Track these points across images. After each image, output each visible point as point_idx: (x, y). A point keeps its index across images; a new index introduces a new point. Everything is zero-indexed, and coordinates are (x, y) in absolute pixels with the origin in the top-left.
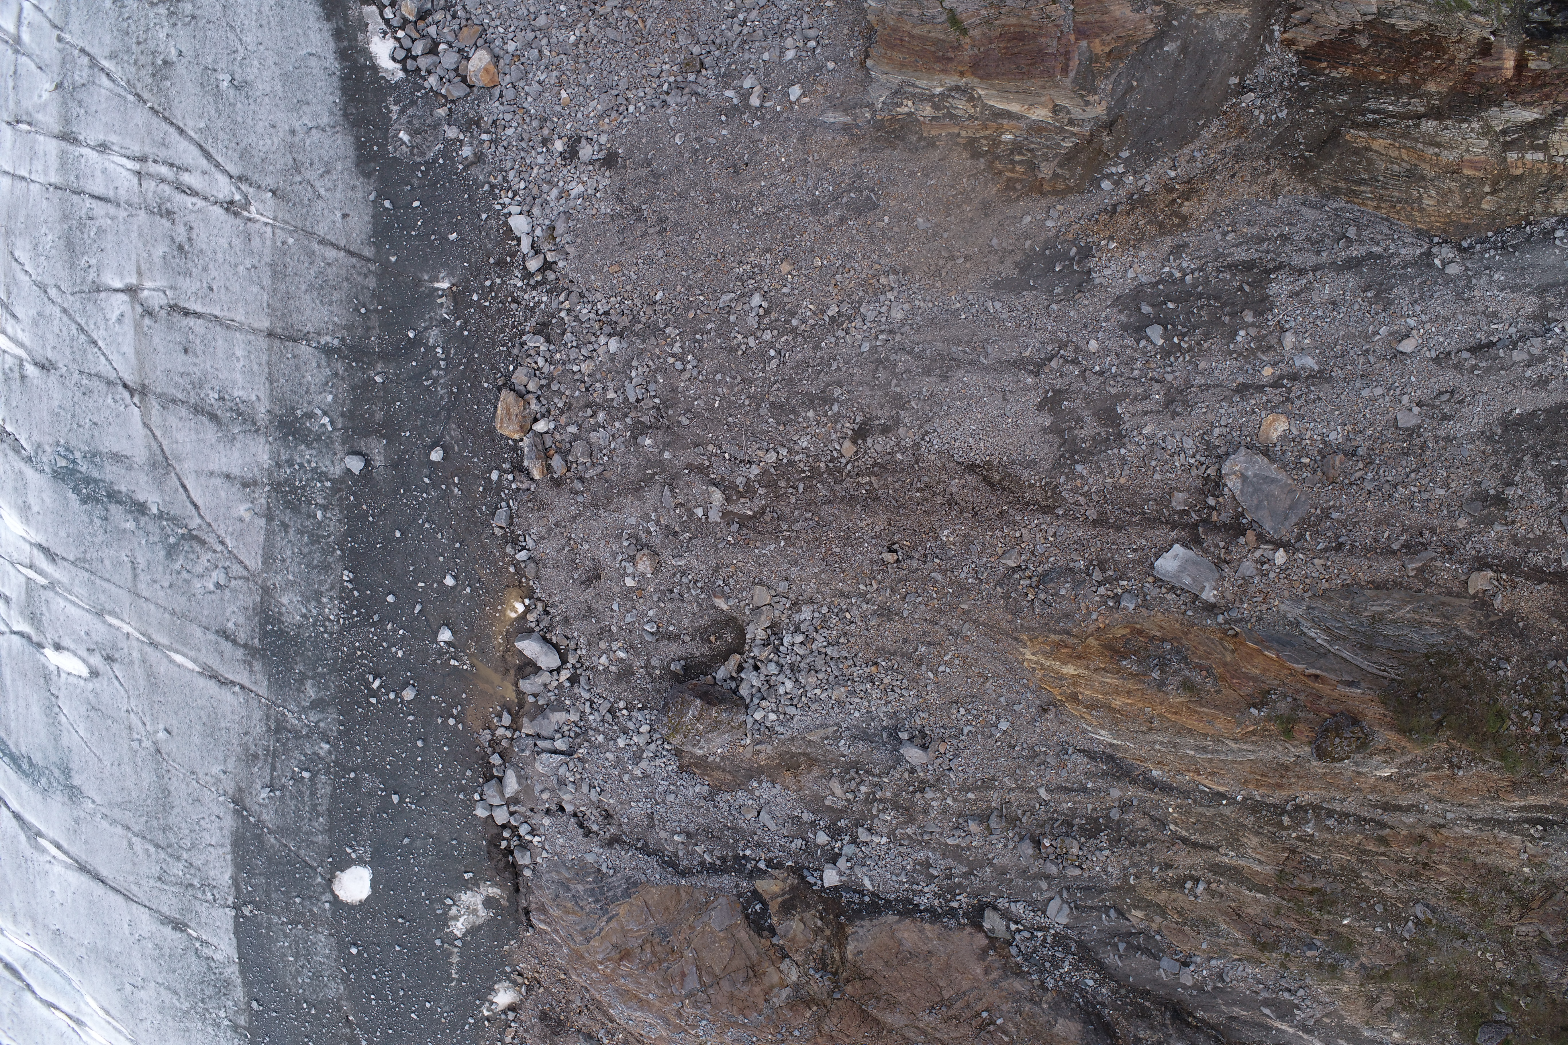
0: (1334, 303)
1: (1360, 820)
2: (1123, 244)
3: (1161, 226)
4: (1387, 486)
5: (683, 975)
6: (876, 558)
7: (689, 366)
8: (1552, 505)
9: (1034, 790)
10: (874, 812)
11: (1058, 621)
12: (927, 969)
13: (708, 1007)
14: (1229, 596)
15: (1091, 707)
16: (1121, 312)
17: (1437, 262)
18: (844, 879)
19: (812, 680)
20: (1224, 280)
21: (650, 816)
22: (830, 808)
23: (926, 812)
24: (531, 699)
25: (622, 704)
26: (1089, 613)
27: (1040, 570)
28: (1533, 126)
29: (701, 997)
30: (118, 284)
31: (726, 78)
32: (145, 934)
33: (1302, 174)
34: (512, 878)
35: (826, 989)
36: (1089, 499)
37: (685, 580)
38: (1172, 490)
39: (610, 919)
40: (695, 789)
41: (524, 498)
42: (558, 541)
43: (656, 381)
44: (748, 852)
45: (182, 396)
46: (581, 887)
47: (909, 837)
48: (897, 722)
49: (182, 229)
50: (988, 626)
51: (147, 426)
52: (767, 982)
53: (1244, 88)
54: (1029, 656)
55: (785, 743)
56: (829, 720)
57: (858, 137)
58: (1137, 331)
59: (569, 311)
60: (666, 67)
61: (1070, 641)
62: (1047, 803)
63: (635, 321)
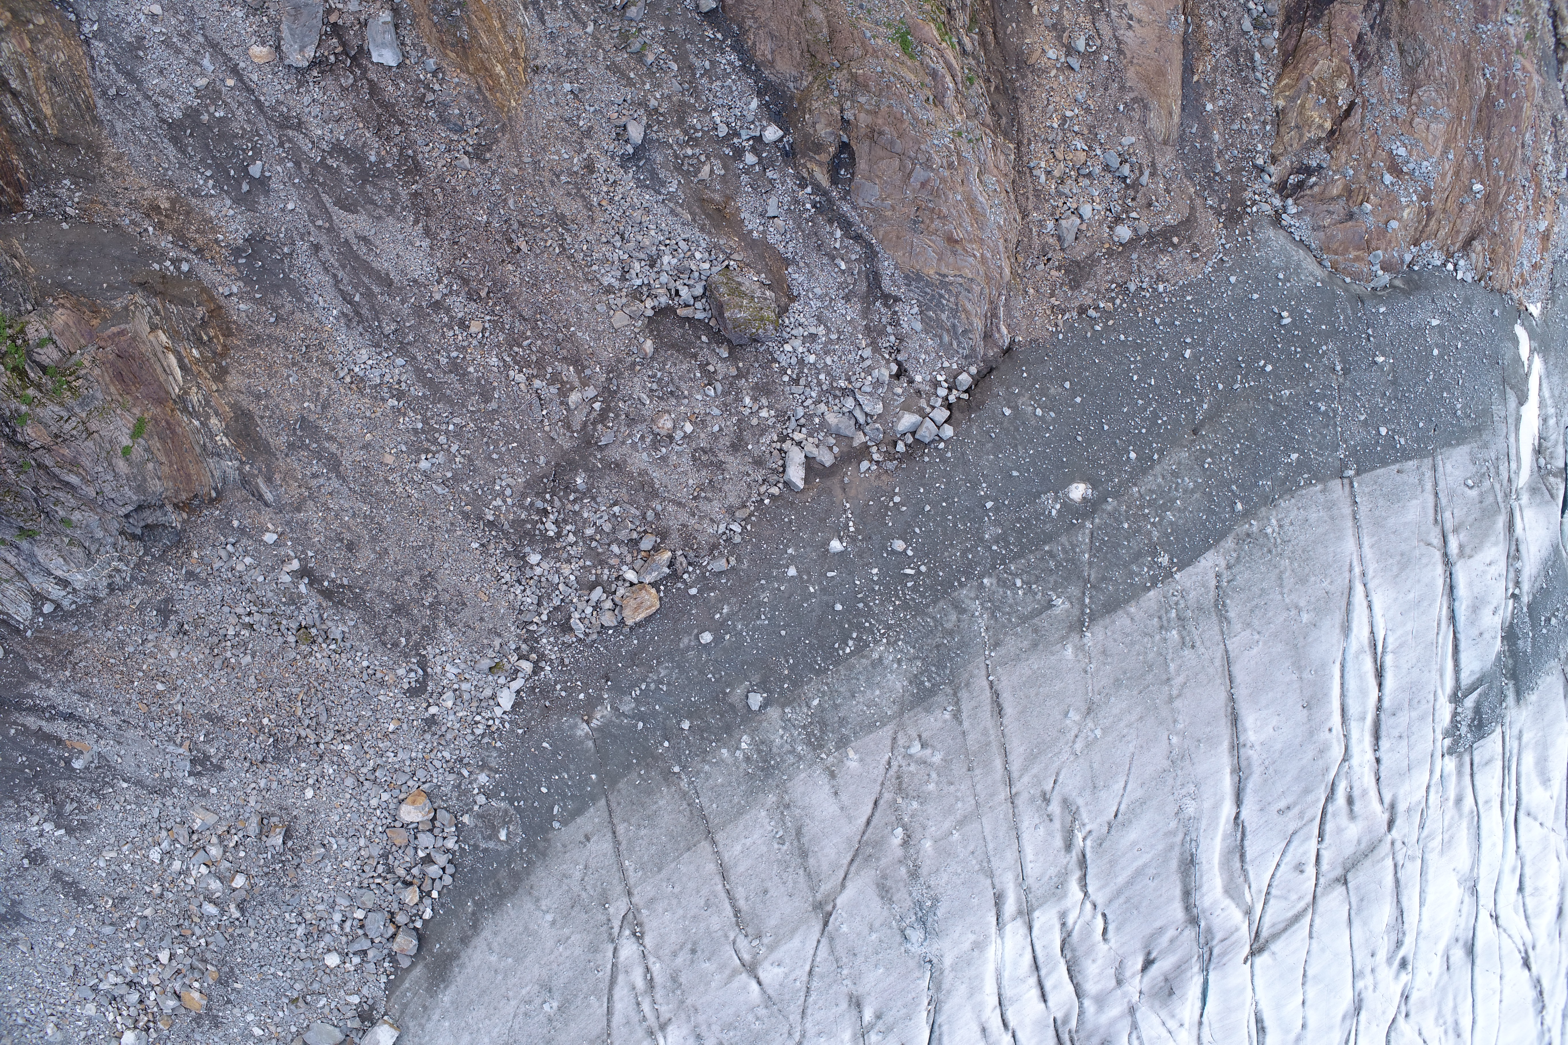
0: (161, 72)
2: (213, 230)
3: (188, 213)
5: (923, 185)
6: (532, 256)
7: (504, 484)
9: (593, 36)
10: (700, 134)
11: (477, 101)
12: (770, 18)
13: (923, 147)
15: (511, 38)
16: (258, 203)
17: (95, 28)
18: (764, 123)
19: (648, 243)
20: (194, 149)
21: (846, 299)
22: (726, 168)
23: (669, 97)
24: (836, 450)
25: (785, 379)
26: (457, 84)
27: (455, 138)
29: (922, 158)
30: (754, 985)
31: (294, 600)
32: (1248, 631)
33: (98, 147)
34: (987, 379)
35: (840, 75)
36: (388, 139)
37: (655, 386)
38: (343, 89)
39: (945, 276)
40: (797, 277)
41: (691, 554)
42: (705, 507)
43: (532, 504)
44: (808, 206)
45: (801, 872)
46: (944, 317)
47: (697, 98)
48: (626, 161)
49: (679, 960)
50: (516, 145)
51: (843, 886)
52: (869, 119)
53: (66, 217)
54: (513, 104)
55: (709, 233)
56: (666, 211)
57: (268, 466)
58: (262, 183)
59: (539, 615)
60: (318, 655)
61: (482, 84)
62: (595, 21)
63: (507, 554)
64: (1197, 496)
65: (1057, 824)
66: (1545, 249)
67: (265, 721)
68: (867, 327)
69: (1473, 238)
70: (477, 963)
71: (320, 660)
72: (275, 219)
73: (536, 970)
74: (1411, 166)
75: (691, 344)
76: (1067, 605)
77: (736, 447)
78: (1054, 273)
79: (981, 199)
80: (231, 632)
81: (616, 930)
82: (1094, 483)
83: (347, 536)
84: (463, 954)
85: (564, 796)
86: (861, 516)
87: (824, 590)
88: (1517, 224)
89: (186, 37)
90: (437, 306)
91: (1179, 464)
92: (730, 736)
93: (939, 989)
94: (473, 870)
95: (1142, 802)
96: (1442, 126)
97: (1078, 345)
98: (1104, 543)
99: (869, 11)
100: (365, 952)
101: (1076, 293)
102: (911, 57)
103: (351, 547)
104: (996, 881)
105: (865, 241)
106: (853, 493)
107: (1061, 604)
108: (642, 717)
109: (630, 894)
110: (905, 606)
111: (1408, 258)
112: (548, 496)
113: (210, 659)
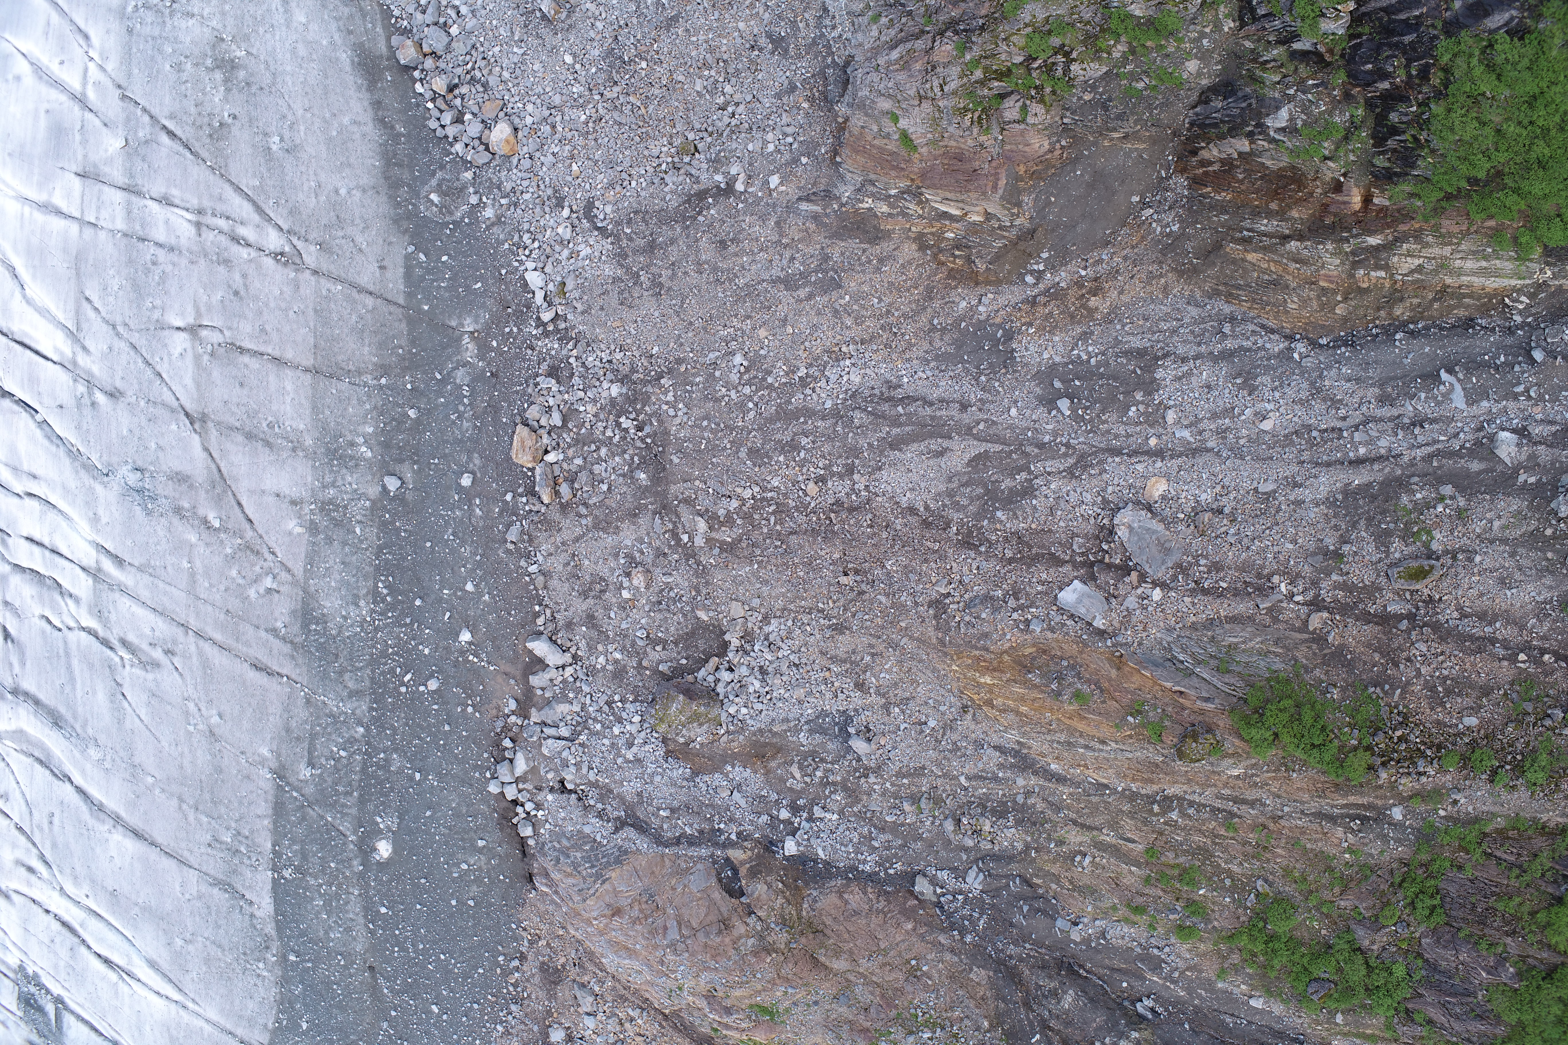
0: (1209, 387)
1: (1215, 810)
2: (1041, 329)
3: (1072, 317)
4: (1245, 540)
5: (665, 928)
6: (833, 581)
7: (680, 413)
8: (1380, 560)
9: (956, 778)
10: (827, 793)
11: (979, 639)
12: (868, 925)
13: (686, 955)
14: (1116, 624)
15: (1005, 711)
16: (1038, 385)
17: (1296, 356)
18: (801, 849)
19: (777, 681)
20: (1122, 364)
21: (639, 794)
22: (791, 789)
23: (869, 794)
24: (539, 692)
25: (617, 698)
26: (1005, 634)
27: (966, 597)
28: (1377, 248)
29: (681, 946)
30: (180, 323)
31: (716, 163)
32: (195, 894)
33: (1189, 277)
34: (519, 846)
35: (784, 940)
36: (1006, 540)
37: (672, 594)
38: (1074, 535)
39: (604, 882)
40: (679, 771)
41: (536, 519)
42: (564, 557)
43: (651, 424)
44: (722, 826)
45: (238, 424)
46: (579, 855)
47: (855, 815)
48: (847, 719)
49: (237, 277)
50: (922, 641)
51: (206, 450)
52: (736, 933)
53: (1144, 205)
54: (954, 668)
55: (754, 734)
56: (791, 716)
57: (825, 225)
58: (1049, 402)
59: (577, 358)
60: (665, 149)
61: (988, 656)
62: (966, 789)
63: (634, 370)
64: (321, 934)
65: (145, 646)
67: (644, 64)
68: (611, 792)
70: (352, 103)
71: (661, 148)
72: (1014, 389)
73: (311, 150)
75: (686, 648)
76: (302, 777)
77: (590, 619)
78: (562, 960)
80: (728, 89)
81: (295, 241)
82: (383, 866)
83: (732, 249)
84: (368, 95)
85: (429, 271)
86: (476, 671)
87: (440, 600)
89: (1222, 433)
90: (850, 470)
91: (354, 939)
92: (380, 443)
93: (84, 466)
94: (427, 152)
95: (120, 722)
97: (498, 934)
98: (332, 839)
99: (809, 1006)
100: (424, 12)
101: (537, 964)
102: (752, 1007)
103: (723, 244)
104: (133, 570)
105: (672, 844)
106: (500, 679)
107: (306, 773)
108: (444, 381)
109: (315, 272)
110: (384, 654)
112: (649, 441)
113: (718, 55)
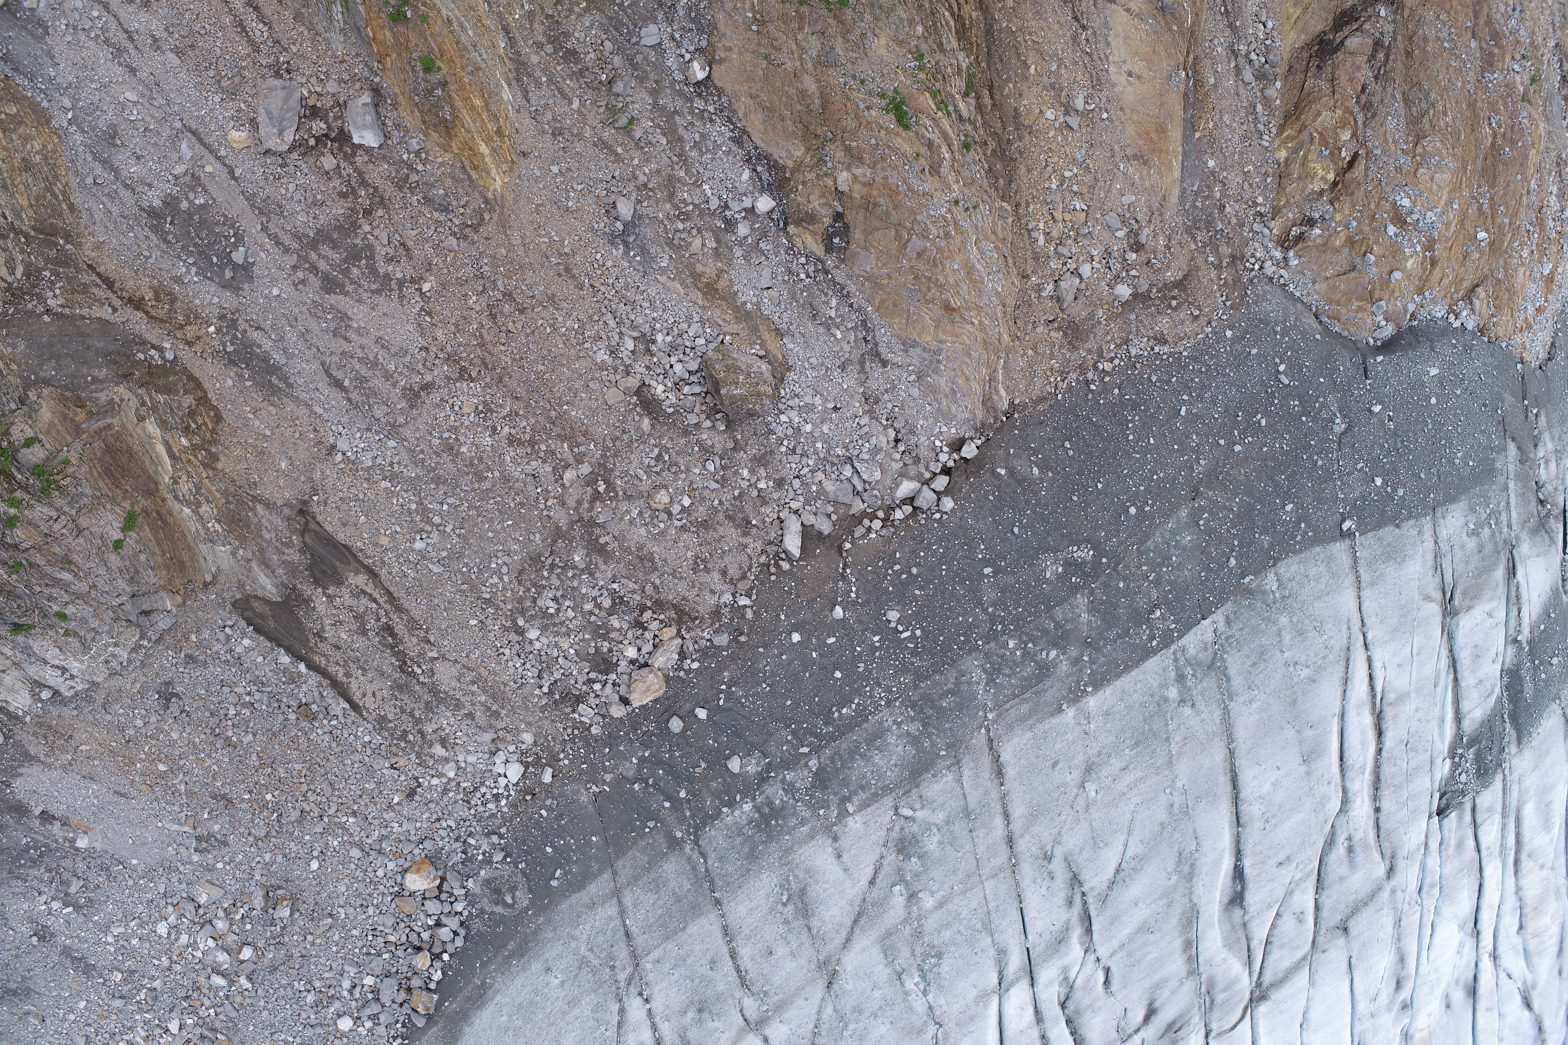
0: (138, 158)
3: (173, 302)
5: (920, 255)
6: (523, 335)
7: (500, 562)
9: (579, 112)
10: (691, 207)
11: (462, 180)
12: (761, 90)
13: (919, 218)
14: (358, 85)
15: (495, 116)
16: (243, 289)
18: (757, 194)
20: (175, 237)
21: (842, 368)
22: (718, 241)
23: (658, 172)
24: (834, 517)
25: (783, 449)
26: (442, 164)
27: (442, 218)
29: (918, 228)
31: (294, 679)
33: (77, 237)
35: (833, 147)
37: (652, 462)
38: (325, 172)
39: (941, 342)
40: (792, 347)
42: (705, 579)
44: (803, 276)
46: (942, 382)
47: (687, 172)
48: (615, 238)
50: (503, 225)
52: (865, 191)
53: (48, 309)
54: (500, 183)
55: (702, 306)
56: (658, 286)
57: (262, 550)
58: (246, 269)
59: (541, 687)
60: (319, 731)
61: (466, 163)
62: (580, 97)
63: (506, 629)
66: (1549, 291)
67: (269, 797)
68: (864, 394)
69: (1477, 286)
71: (320, 735)
72: (260, 304)
74: (1415, 217)
78: (1053, 334)
79: (979, 267)
80: (232, 712)
88: (1522, 270)
90: (427, 387)
96: (1447, 176)
99: (862, 82)
100: (376, 1016)
101: (1075, 355)
102: (907, 127)
105: (860, 308)
111: (1411, 307)
112: (544, 572)
113: (212, 738)
